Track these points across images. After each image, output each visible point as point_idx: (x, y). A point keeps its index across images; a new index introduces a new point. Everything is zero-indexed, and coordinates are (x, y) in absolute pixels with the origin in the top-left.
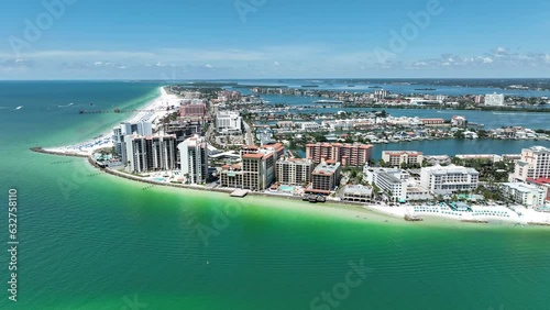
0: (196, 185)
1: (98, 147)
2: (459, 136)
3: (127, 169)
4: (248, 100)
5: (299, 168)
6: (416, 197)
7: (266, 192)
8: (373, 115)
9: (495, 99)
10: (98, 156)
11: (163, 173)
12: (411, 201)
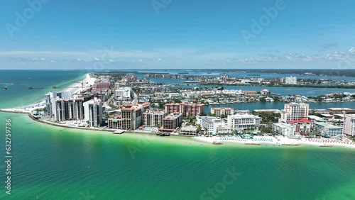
0: (93, 128)
1: (37, 108)
2: (263, 100)
3: (52, 119)
4: (141, 81)
5: (156, 116)
6: (222, 132)
7: (136, 131)
8: (215, 89)
9: (291, 80)
10: (35, 112)
11: (75, 121)
12: (219, 134)
